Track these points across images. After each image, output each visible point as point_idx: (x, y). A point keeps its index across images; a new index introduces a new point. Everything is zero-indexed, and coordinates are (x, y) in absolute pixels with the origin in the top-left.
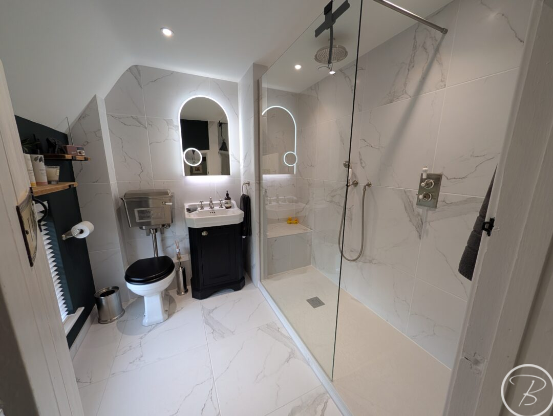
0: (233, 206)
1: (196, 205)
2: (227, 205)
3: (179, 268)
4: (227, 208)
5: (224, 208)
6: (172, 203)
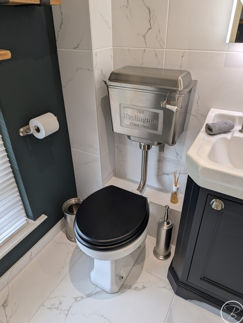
1: (233, 118)
3: (163, 223)
6: (176, 107)
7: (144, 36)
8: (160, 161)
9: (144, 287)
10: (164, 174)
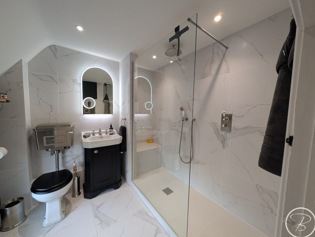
0: (115, 133)
1: (89, 133)
2: (110, 133)
3: (75, 178)
4: (110, 134)
5: (109, 134)
6: (73, 132)
7: (49, 113)
8: (63, 158)
9: (76, 207)
10: (66, 163)
